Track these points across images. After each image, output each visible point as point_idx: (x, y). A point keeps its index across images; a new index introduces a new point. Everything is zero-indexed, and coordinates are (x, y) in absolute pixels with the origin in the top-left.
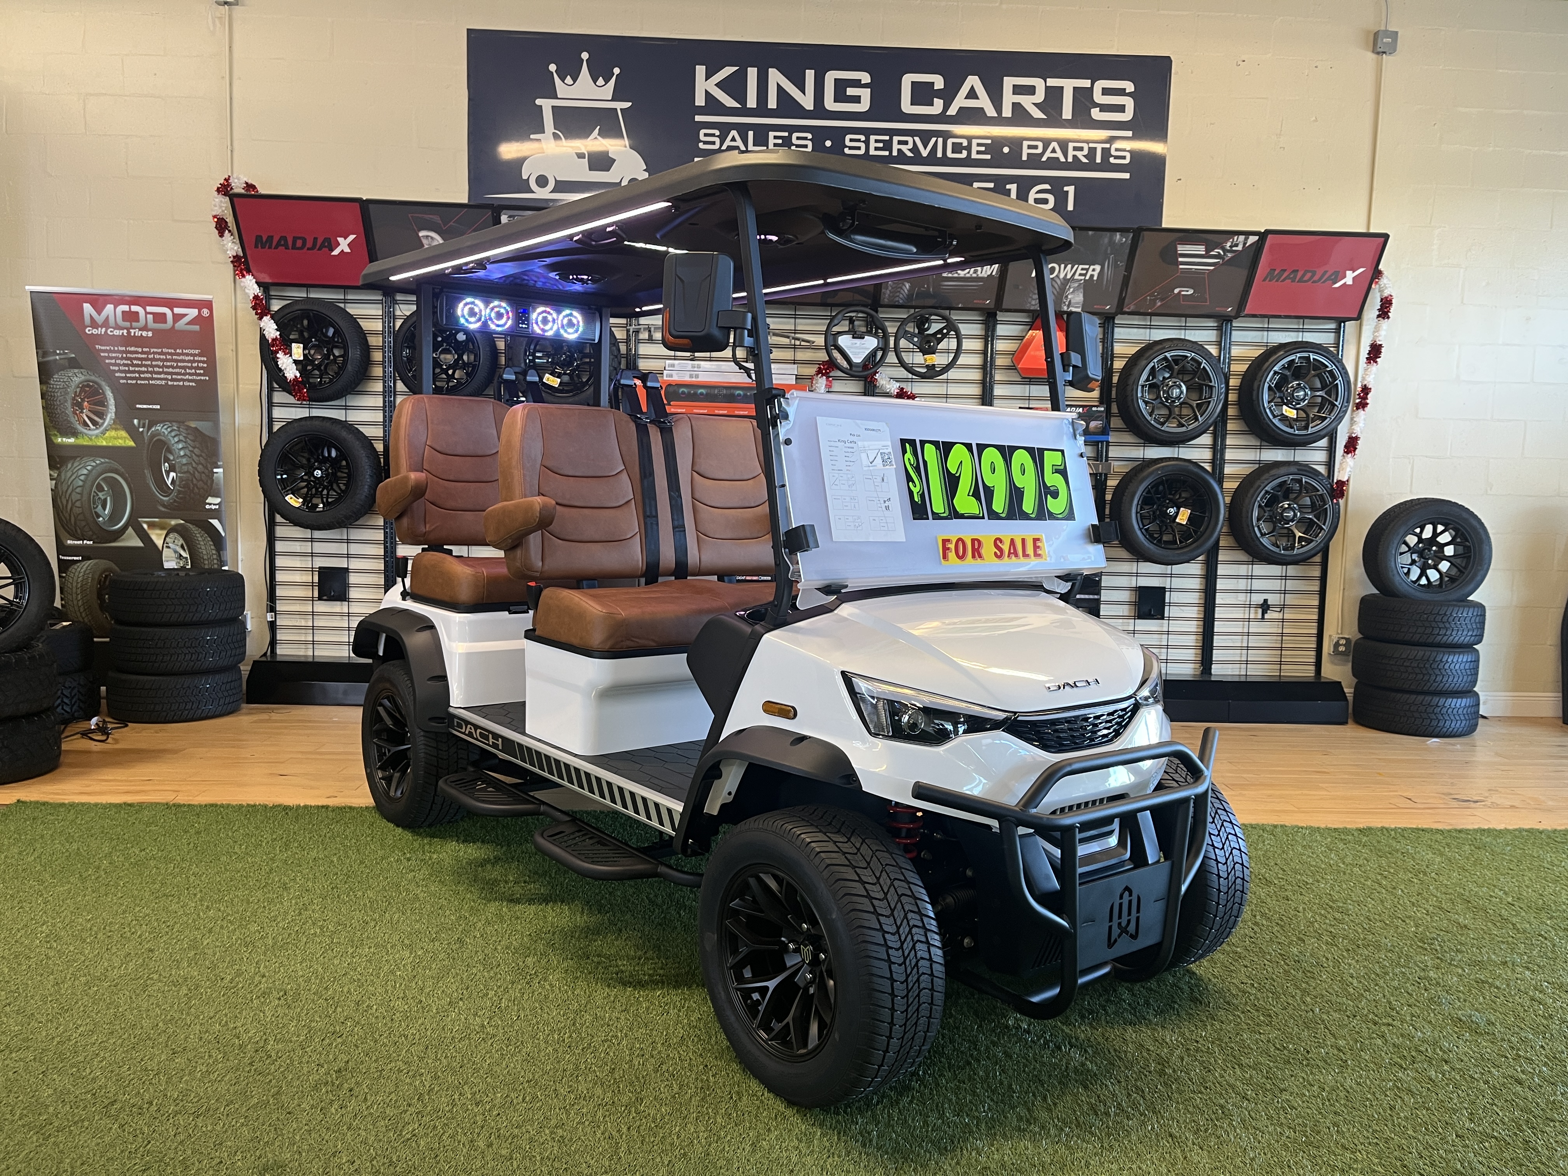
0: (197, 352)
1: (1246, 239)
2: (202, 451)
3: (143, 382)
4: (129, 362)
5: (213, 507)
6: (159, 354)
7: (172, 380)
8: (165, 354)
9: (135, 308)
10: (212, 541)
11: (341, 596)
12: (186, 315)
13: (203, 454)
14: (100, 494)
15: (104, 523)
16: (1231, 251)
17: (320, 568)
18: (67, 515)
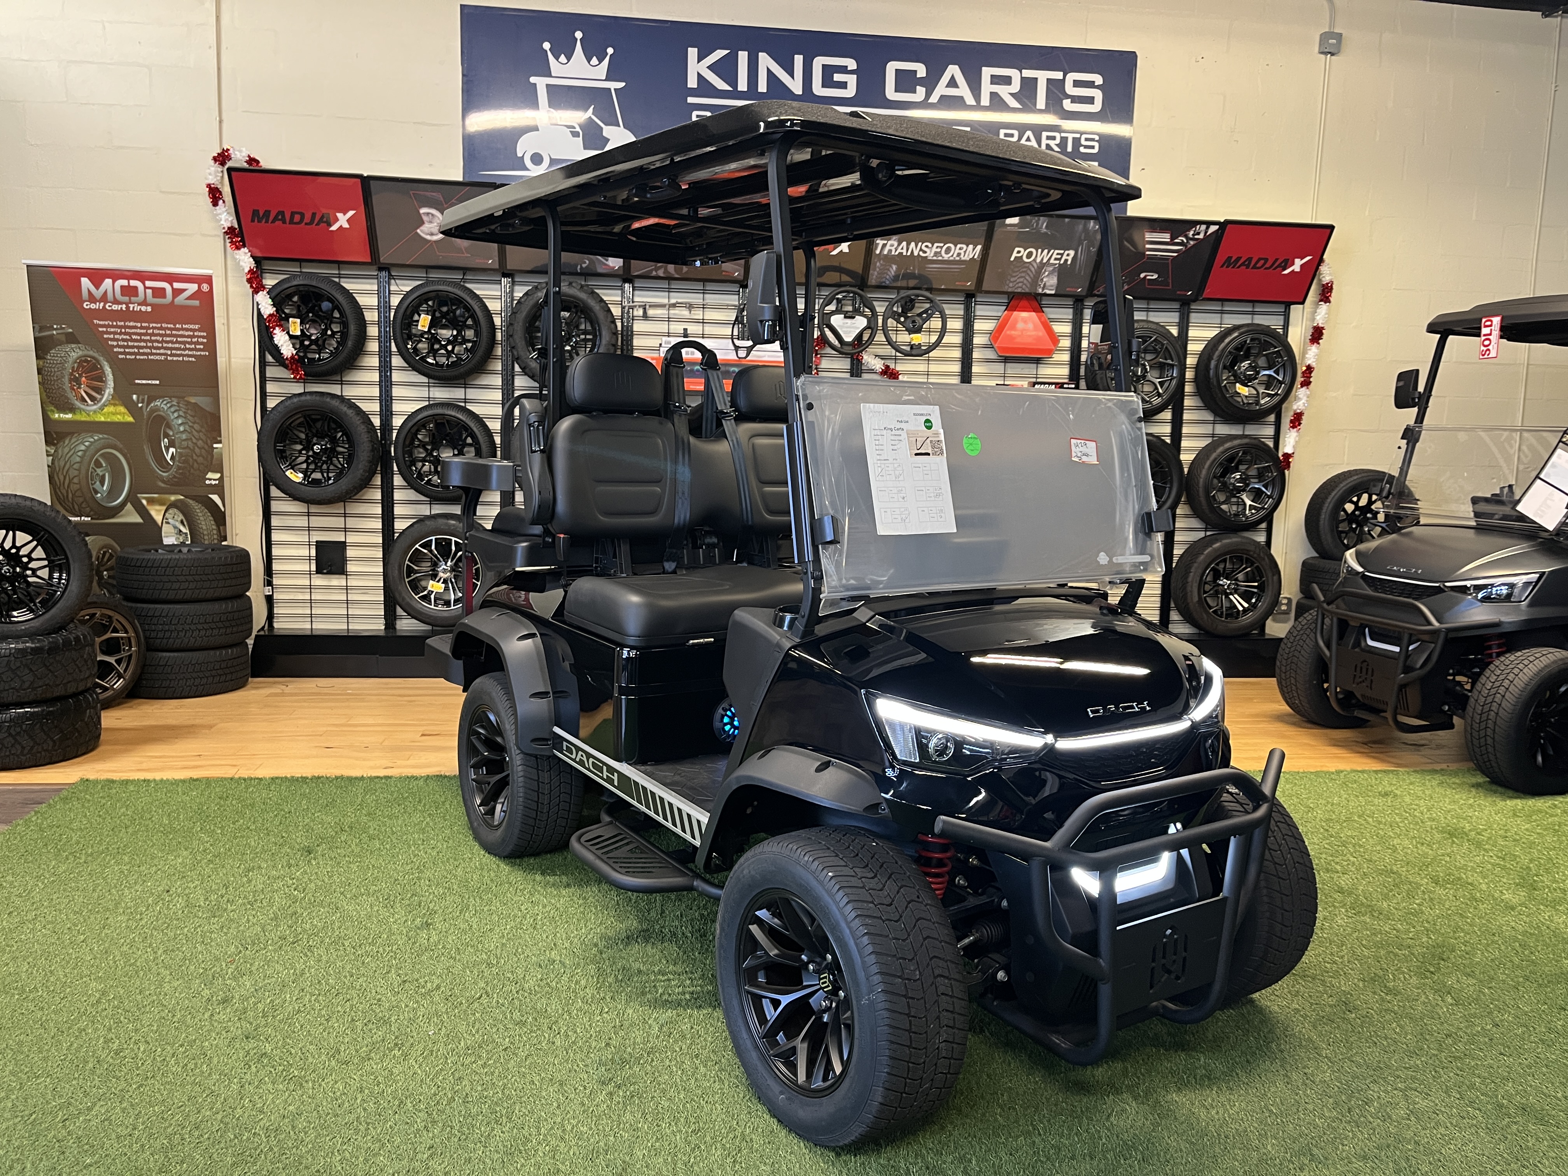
0: (197, 327)
1: (1207, 228)
2: (202, 427)
3: (142, 357)
4: (128, 337)
5: (213, 482)
6: (158, 329)
7: (171, 355)
8: (165, 329)
9: (133, 283)
10: (212, 516)
11: (340, 570)
12: (185, 290)
13: (203, 430)
14: (99, 471)
15: (103, 498)
16: (1191, 239)
17: (317, 542)
18: (64, 492)
